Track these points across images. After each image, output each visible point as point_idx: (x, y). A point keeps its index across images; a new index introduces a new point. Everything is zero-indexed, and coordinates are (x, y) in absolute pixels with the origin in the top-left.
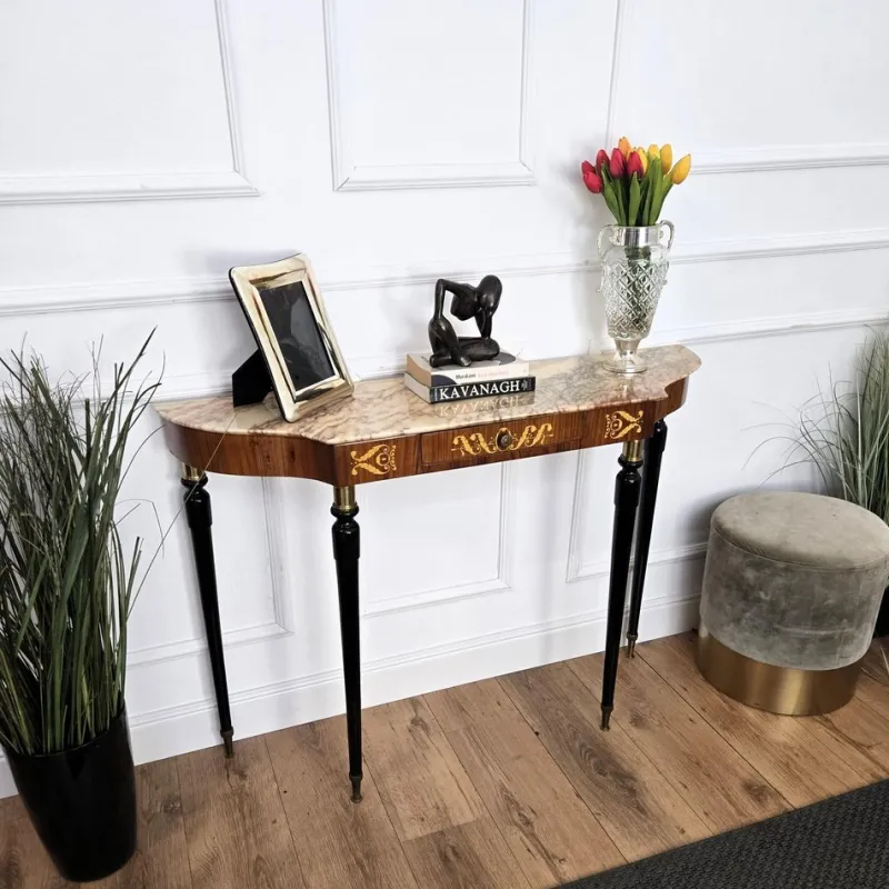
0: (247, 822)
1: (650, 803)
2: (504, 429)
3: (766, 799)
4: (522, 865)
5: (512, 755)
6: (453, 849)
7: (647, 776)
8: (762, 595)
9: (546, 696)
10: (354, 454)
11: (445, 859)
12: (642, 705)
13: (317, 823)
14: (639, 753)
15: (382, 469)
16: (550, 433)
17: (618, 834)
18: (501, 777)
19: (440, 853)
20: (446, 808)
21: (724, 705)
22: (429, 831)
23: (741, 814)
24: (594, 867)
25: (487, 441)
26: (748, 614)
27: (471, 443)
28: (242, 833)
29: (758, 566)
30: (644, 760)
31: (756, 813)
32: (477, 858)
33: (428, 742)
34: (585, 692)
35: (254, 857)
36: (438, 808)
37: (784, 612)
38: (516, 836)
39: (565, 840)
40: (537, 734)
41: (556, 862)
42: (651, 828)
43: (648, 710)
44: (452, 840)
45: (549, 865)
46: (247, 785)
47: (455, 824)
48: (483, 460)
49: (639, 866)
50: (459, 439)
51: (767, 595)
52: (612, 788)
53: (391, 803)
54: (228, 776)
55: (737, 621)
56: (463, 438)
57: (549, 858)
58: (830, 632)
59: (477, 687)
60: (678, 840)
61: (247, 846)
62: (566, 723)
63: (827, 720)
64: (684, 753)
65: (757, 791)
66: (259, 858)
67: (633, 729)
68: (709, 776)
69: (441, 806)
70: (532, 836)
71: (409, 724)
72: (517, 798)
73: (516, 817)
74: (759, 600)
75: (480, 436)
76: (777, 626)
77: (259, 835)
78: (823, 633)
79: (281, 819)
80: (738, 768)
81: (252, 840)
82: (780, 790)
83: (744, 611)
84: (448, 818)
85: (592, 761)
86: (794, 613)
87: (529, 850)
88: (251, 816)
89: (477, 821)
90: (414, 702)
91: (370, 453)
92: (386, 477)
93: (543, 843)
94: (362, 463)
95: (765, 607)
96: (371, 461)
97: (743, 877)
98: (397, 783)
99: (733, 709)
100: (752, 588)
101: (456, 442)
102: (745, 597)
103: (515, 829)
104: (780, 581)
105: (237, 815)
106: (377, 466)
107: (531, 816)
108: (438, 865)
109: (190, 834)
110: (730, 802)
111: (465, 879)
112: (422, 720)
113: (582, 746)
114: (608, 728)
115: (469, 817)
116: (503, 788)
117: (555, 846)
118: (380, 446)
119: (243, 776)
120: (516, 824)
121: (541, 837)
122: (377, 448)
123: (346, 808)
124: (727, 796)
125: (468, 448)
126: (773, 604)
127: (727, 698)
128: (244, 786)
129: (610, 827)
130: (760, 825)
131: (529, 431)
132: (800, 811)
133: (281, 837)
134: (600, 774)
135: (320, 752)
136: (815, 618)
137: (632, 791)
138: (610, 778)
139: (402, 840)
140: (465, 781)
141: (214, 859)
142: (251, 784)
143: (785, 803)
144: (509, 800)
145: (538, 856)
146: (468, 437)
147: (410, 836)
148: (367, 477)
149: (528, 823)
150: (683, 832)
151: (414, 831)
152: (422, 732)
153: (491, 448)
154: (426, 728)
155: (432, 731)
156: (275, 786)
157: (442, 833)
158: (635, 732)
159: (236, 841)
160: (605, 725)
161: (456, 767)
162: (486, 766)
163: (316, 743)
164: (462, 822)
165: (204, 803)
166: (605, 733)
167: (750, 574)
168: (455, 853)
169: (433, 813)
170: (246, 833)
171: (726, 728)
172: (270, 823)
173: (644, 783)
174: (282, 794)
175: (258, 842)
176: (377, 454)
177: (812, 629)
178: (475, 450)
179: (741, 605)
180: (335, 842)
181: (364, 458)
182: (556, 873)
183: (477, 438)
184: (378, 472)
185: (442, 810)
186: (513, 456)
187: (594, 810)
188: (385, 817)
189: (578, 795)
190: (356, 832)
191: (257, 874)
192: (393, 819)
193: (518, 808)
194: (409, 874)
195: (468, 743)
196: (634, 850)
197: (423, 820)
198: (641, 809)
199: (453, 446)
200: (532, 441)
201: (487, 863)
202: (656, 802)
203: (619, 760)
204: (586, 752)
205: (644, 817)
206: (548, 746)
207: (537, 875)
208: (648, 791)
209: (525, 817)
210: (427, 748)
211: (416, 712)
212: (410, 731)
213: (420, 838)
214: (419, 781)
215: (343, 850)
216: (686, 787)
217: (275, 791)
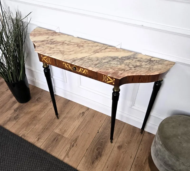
1: (96, 164)
2: (75, 66)
4: (62, 152)
5: (88, 132)
6: (58, 139)
7: (104, 159)
11: (54, 140)
12: (126, 145)
13: (48, 117)
14: (109, 153)
16: (87, 72)
17: (83, 162)
18: (81, 134)
19: (55, 138)
22: (59, 133)
24: (71, 164)
25: (71, 67)
30: (108, 155)
33: (80, 118)
34: (119, 132)
35: (36, 115)
36: (65, 130)
38: (68, 146)
39: (73, 155)
40: (98, 132)
41: (67, 156)
42: (89, 167)
43: (126, 147)
44: (59, 137)
47: (63, 135)
48: (70, 70)
52: (94, 154)
53: (61, 123)
57: (67, 154)
64: (118, 161)
66: (36, 116)
67: (117, 147)
69: (66, 130)
70: (70, 148)
71: (82, 112)
72: (77, 140)
73: (73, 143)
75: (69, 65)
79: (46, 113)
81: (39, 113)
84: (64, 134)
85: (99, 146)
87: (66, 150)
88: (43, 109)
89: (67, 138)
90: (88, 109)
94: (44, 59)
98: (66, 121)
101: (63, 64)
105: (42, 107)
106: (47, 61)
107: (75, 145)
108: (53, 139)
109: (35, 105)
111: (52, 145)
112: (84, 113)
113: (102, 142)
115: (67, 136)
116: (78, 137)
117: (70, 154)
118: (47, 57)
119: (51, 102)
120: (71, 145)
121: (71, 150)
128: (49, 103)
129: (83, 160)
131: (82, 69)
133: (42, 115)
134: (97, 149)
135: (64, 106)
137: (97, 158)
138: (97, 152)
141: (32, 111)
145: (66, 153)
146: (66, 64)
147: (55, 131)
149: (73, 146)
151: (57, 131)
154: (83, 115)
155: (83, 117)
157: (60, 135)
158: (116, 149)
159: (38, 111)
161: (77, 126)
162: (82, 130)
163: (66, 104)
164: (65, 136)
165: (42, 102)
168: (57, 140)
169: (64, 130)
170: (40, 111)
171: (136, 166)
172: (44, 112)
173: (101, 159)
178: (68, 68)
180: (46, 122)
185: (65, 131)
186: (78, 73)
187: (86, 155)
188: (57, 125)
189: (87, 150)
190: (51, 124)
191: (33, 118)
192: (57, 127)
193: (75, 142)
194: (47, 137)
195: (85, 123)
196: (81, 168)
197: (61, 130)
198: (93, 163)
200: (82, 72)
201: (58, 146)
202: (97, 164)
203: (104, 150)
204: (101, 143)
205: (91, 164)
206: (96, 137)
207: (61, 156)
208: (99, 161)
209: (74, 145)
210: (78, 119)
211: (86, 111)
212: (80, 114)
213: (56, 133)
214: (69, 124)
215: (46, 125)
216: (107, 167)
217: (51, 108)
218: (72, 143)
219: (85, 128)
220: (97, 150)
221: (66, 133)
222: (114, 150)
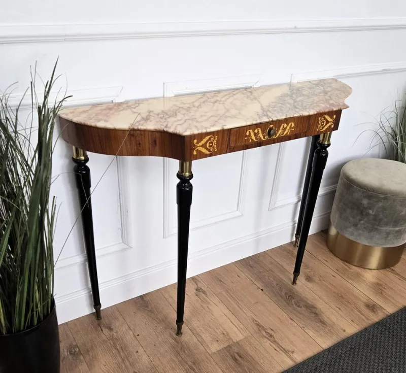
0: (122, 354)
1: (326, 319)
2: (271, 126)
3: (377, 311)
5: (253, 302)
6: (238, 354)
7: (321, 305)
8: (371, 212)
9: (261, 270)
10: (195, 141)
11: (236, 360)
12: (308, 270)
13: (162, 350)
14: (314, 295)
15: (209, 150)
16: (293, 128)
17: (315, 335)
18: (250, 314)
19: (232, 356)
20: (228, 334)
21: (346, 267)
22: (222, 346)
23: (368, 319)
24: (309, 353)
25: (263, 133)
26: (362, 222)
27: (255, 134)
28: (121, 360)
29: (369, 197)
30: (317, 298)
31: (375, 318)
32: (251, 357)
33: (209, 300)
36: (224, 334)
37: (381, 220)
38: (267, 343)
39: (292, 342)
40: (262, 290)
41: (290, 353)
42: (330, 330)
43: (312, 273)
44: (235, 349)
45: (287, 355)
46: (115, 334)
47: (235, 341)
48: (260, 144)
49: (330, 350)
50: (249, 132)
51: (373, 212)
52: (306, 314)
53: (198, 334)
54: (102, 330)
55: (355, 225)
56: (251, 131)
57: (286, 351)
58: (401, 228)
59: (225, 268)
60: (344, 335)
61: (126, 367)
62: (275, 283)
63: (393, 270)
64: (334, 292)
65: (372, 307)
67: (308, 283)
68: (348, 302)
69: (225, 332)
70: (275, 342)
71: (195, 291)
72: (262, 324)
73: (264, 333)
74: (368, 214)
75: (260, 129)
76: (376, 227)
77: (131, 360)
78: (397, 229)
79: (141, 351)
80: (361, 297)
81: (128, 364)
82: (381, 306)
83: (360, 220)
84: (231, 339)
85: (293, 301)
86: (385, 220)
87: (275, 350)
88: (123, 351)
89: (246, 338)
90: (193, 279)
91: (205, 140)
92: (211, 155)
93: (281, 345)
94: (200, 147)
95: (371, 217)
96: (204, 146)
97: (377, 349)
98: (198, 323)
99: (351, 269)
100: (365, 208)
101: (248, 134)
102: (362, 213)
103: (266, 340)
104: (380, 204)
105: (114, 351)
106: (207, 149)
107: (271, 332)
108: (231, 362)
109: (90, 364)
110: (362, 314)
111: (248, 368)
112: (201, 289)
113: (286, 294)
114: (296, 284)
115: (241, 337)
116: (254, 320)
117: (288, 347)
118: (209, 137)
119: (110, 329)
120: (266, 337)
121: (280, 342)
122: (207, 138)
123: (175, 340)
124: (360, 312)
125: (253, 138)
126: (376, 216)
127: (346, 263)
128: (113, 334)
129: (311, 333)
130: (378, 323)
131: (283, 127)
132: (394, 314)
133: (144, 359)
135: (151, 311)
136: (395, 222)
137: (316, 314)
138: (304, 309)
139: (210, 353)
140: (233, 318)
142: (117, 333)
143: (385, 312)
144: (258, 325)
145: (281, 352)
146: (254, 131)
147: (214, 350)
148: (201, 156)
149: (271, 336)
150: (344, 331)
151: (215, 348)
152: (203, 295)
153: (264, 137)
154: (204, 292)
155: (208, 294)
156: (131, 333)
157: (229, 346)
158: (309, 285)
159: (119, 365)
160: (294, 282)
161: (227, 312)
162: (241, 309)
163: (147, 307)
164: (238, 339)
165: (92, 347)
166: (295, 286)
167: (365, 202)
168: (240, 356)
169: (222, 336)
170: (123, 360)
172: (135, 352)
173: (320, 309)
174: (137, 337)
175: (132, 365)
176: (207, 141)
177: (393, 227)
178: (256, 139)
179: (359, 217)
180: (175, 359)
181: (201, 144)
182: (292, 359)
183: (258, 132)
184: (207, 152)
186: (274, 142)
187: (302, 326)
188: (197, 342)
189: (291, 319)
190: (184, 352)
192: (202, 342)
193: (264, 329)
195: (229, 299)
196: (325, 343)
197: (218, 341)
198: (323, 323)
199: (246, 136)
200: (284, 132)
201: (256, 358)
202: (328, 318)
203: (305, 299)
204: (289, 297)
205: (325, 326)
206: (269, 296)
207: (283, 362)
208: (323, 313)
209: (268, 333)
210: (208, 303)
211: (197, 284)
212: (197, 295)
213: (219, 351)
214: (210, 321)
215: (180, 362)
216: (340, 309)
217: (132, 336)
218: (263, 335)
219: (240, 302)
220: (299, 306)
221: (232, 336)
222: (310, 288)
